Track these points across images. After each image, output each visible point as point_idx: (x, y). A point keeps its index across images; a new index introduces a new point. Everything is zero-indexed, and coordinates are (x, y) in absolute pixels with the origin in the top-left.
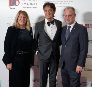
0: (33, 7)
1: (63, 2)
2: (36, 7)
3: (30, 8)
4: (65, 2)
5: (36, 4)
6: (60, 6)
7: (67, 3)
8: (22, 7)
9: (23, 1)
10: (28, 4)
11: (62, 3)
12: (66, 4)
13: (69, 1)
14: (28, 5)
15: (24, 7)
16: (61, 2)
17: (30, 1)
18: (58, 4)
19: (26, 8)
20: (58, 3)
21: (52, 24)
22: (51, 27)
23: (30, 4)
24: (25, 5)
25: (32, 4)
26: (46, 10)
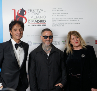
1: (74, 19)
2: (45, 24)
4: (75, 20)
5: (45, 21)
6: (70, 23)
7: (78, 20)
8: (30, 25)
9: (30, 19)
10: (36, 21)
11: (73, 20)
12: (76, 21)
14: (36, 23)
15: (32, 24)
16: (71, 20)
17: (38, 18)
19: (34, 25)
20: (69, 20)
21: (19, 47)
22: (19, 51)
24: (33, 23)
25: (41, 21)
26: (16, 29)
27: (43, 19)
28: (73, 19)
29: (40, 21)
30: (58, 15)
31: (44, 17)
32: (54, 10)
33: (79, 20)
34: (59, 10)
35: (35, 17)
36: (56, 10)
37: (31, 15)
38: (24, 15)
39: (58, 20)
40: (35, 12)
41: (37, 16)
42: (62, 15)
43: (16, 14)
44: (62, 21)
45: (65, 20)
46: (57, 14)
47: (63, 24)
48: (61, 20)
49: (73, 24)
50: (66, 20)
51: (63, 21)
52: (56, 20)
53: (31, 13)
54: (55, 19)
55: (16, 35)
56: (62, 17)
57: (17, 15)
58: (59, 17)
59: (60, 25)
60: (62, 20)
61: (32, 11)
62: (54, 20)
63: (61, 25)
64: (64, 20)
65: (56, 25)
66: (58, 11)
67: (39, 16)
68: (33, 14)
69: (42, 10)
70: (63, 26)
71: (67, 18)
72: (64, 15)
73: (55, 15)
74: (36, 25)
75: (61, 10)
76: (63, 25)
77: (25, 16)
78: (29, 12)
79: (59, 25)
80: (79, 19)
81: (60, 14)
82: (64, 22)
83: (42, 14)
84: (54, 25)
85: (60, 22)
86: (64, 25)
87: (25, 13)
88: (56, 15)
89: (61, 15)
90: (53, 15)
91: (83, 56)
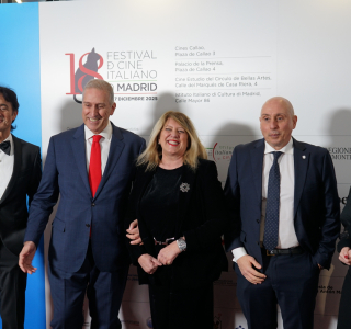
0: (145, 96)
1: (240, 81)
3: (135, 98)
4: (244, 81)
5: (154, 87)
6: (229, 92)
7: (253, 82)
10: (129, 87)
11: (237, 82)
12: (248, 86)
13: (256, 78)
14: (129, 91)
16: (233, 82)
18: (222, 85)
20: (224, 82)
23: (136, 87)
28: (237, 79)
29: (141, 87)
30: (193, 67)
31: (153, 74)
32: (182, 52)
33: (255, 84)
34: (195, 52)
35: (128, 75)
36: (188, 52)
37: (116, 69)
38: (96, 68)
39: (192, 82)
40: (127, 60)
41: (134, 71)
42: (206, 66)
43: (77, 67)
44: (205, 87)
45: (214, 82)
46: (190, 64)
47: (208, 95)
48: (202, 82)
50: (218, 83)
51: (208, 85)
52: (187, 83)
53: (116, 62)
54: (184, 80)
56: (204, 75)
57: (79, 70)
58: (196, 75)
59: (199, 98)
60: (205, 82)
61: (120, 57)
62: (181, 82)
63: (203, 98)
64: (210, 83)
65: (187, 98)
66: (192, 54)
67: (139, 71)
68: (122, 65)
69: (147, 55)
70: (207, 101)
71: (221, 76)
72: (212, 67)
73: (185, 67)
74: (129, 99)
75: (201, 51)
77: (99, 72)
78: (111, 59)
79: (196, 98)
81: (198, 64)
82: (210, 90)
83: (147, 65)
84: (180, 98)
85: (198, 89)
86: (211, 98)
87: (98, 62)
88: (188, 67)
89: (202, 67)
90: (178, 67)
91: (184, 188)
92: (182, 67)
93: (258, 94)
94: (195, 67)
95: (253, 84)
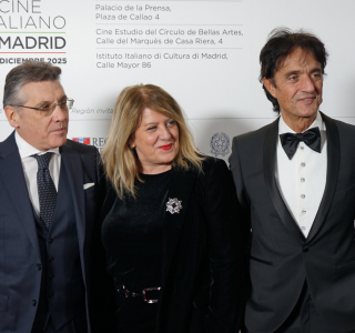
0: (46, 57)
1: (197, 35)
2: (62, 56)
4: (204, 37)
5: (60, 43)
6: (180, 53)
7: (216, 38)
10: (18, 42)
11: (193, 37)
12: (209, 45)
13: (221, 32)
14: (18, 48)
16: (186, 37)
17: (31, 29)
19: (8, 62)
20: (174, 37)
23: (31, 43)
24: (5, 48)
25: (43, 41)
26: (294, 73)
27: (51, 33)
28: (193, 33)
29: (40, 42)
30: (124, 12)
31: (59, 22)
33: (221, 41)
39: (124, 37)
41: (26, 17)
42: (145, 12)
44: (143, 45)
45: (158, 36)
46: (119, 8)
47: (149, 56)
48: (138, 37)
49: (196, 56)
50: (163, 38)
51: (148, 42)
52: (114, 37)
54: (110, 33)
55: (297, 97)
56: (143, 25)
58: (129, 25)
59: (136, 61)
60: (144, 37)
62: (105, 36)
63: (140, 61)
64: (151, 38)
65: (115, 61)
67: (36, 17)
70: (146, 65)
71: (169, 29)
72: (154, 13)
73: (111, 13)
74: (18, 62)
76: (147, 61)
79: (130, 61)
80: (224, 37)
81: (132, 8)
82: (152, 50)
84: (104, 61)
85: (132, 48)
86: (153, 61)
88: (117, 13)
89: (137, 13)
90: (99, 11)
91: (173, 206)
92: (106, 13)
93: (224, 56)
94: (128, 13)
95: (216, 41)
